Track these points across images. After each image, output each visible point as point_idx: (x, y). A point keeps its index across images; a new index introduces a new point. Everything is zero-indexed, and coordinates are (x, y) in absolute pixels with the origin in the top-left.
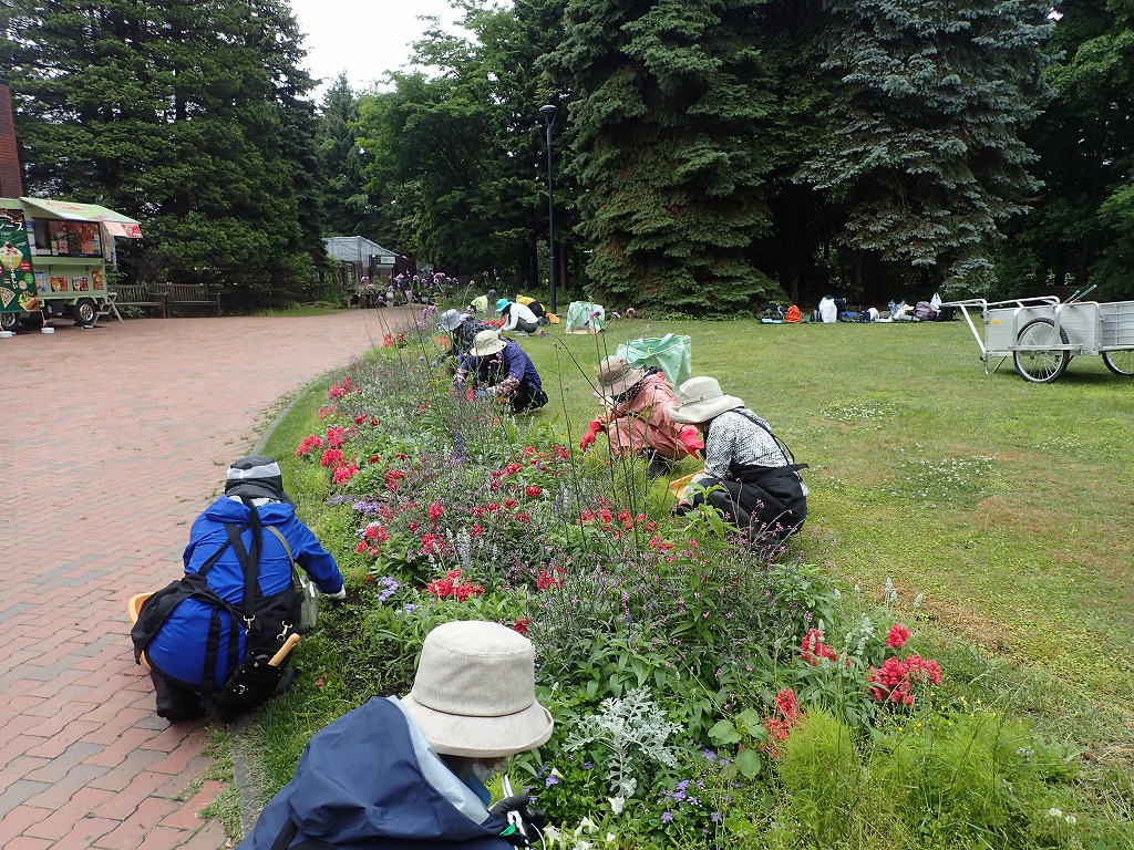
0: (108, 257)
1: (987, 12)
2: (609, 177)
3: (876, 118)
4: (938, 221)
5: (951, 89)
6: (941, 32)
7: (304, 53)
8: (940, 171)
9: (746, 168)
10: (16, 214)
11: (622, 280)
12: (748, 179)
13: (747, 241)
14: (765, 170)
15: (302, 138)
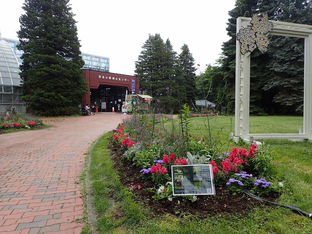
0: (149, 103)
1: (299, 55)
2: (229, 89)
3: (278, 76)
4: (294, 97)
5: (293, 70)
6: (290, 60)
7: (194, 64)
8: (292, 86)
9: (253, 87)
10: (136, 97)
11: (230, 108)
12: (254, 89)
13: (254, 100)
14: (257, 87)
15: (191, 80)
